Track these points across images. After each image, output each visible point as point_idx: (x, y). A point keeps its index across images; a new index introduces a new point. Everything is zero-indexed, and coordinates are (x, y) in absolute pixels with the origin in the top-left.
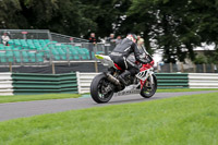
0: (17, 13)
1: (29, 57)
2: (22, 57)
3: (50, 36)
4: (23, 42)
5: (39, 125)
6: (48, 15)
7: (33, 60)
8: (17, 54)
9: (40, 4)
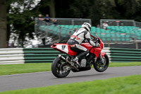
0: (113, 9)
1: (121, 38)
2: (116, 38)
3: (134, 24)
4: (117, 28)
5: (131, 82)
6: (133, 10)
7: (123, 40)
8: (113, 35)
9: (128, 2)
